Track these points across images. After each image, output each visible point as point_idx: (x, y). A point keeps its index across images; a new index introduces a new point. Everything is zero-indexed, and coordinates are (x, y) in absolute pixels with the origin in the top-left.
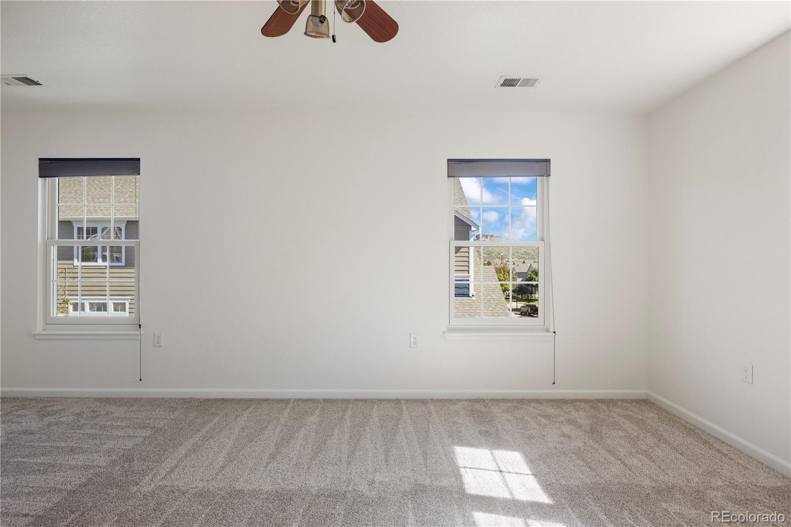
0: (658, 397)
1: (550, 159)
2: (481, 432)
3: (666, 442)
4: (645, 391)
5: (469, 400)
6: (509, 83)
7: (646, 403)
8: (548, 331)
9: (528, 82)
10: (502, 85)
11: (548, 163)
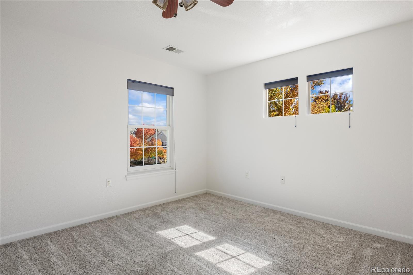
0: (211, 190)
1: (173, 88)
2: (161, 222)
3: (226, 206)
4: (206, 189)
5: (140, 210)
6: (171, 49)
7: (207, 194)
8: (172, 169)
9: (179, 51)
10: (167, 49)
11: (173, 89)
